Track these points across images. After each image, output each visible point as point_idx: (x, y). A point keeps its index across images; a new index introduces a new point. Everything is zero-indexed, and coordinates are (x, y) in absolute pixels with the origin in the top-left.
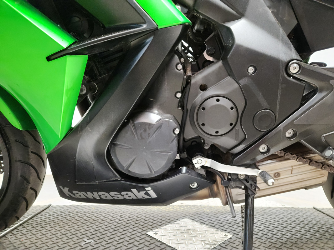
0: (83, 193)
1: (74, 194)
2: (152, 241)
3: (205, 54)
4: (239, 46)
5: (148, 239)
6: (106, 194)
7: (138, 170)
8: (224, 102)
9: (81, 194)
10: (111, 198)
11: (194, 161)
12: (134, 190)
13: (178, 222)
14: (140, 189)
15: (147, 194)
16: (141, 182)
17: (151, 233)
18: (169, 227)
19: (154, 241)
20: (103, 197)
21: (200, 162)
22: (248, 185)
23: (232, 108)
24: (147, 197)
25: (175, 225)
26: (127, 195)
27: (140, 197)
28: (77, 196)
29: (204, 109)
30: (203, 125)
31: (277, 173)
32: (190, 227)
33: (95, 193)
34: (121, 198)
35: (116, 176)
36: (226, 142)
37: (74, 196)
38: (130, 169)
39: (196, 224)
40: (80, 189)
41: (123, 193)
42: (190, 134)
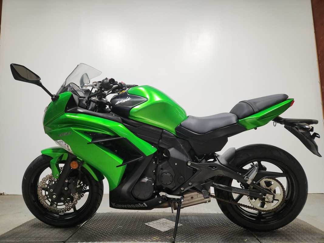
0: (121, 205)
1: (117, 206)
2: (147, 227)
3: (164, 154)
4: (172, 157)
5: (145, 226)
6: (129, 205)
7: (141, 197)
8: (168, 174)
9: (120, 206)
10: (131, 207)
11: (160, 193)
12: (139, 204)
13: (159, 220)
14: (142, 203)
15: (144, 205)
16: (142, 201)
17: (146, 224)
18: (155, 222)
19: (148, 226)
20: (128, 207)
21: (162, 194)
22: (178, 201)
23: (171, 176)
24: (144, 206)
25: (158, 221)
26: (137, 206)
27: (141, 207)
28: (118, 206)
29: (162, 176)
30: (162, 181)
31: (192, 197)
32: (164, 222)
33: (125, 205)
34: (135, 207)
35: (133, 199)
36: (170, 187)
37: (116, 206)
38: (138, 197)
39: (168, 220)
40: (120, 204)
41: (136, 205)
42: (158, 184)
